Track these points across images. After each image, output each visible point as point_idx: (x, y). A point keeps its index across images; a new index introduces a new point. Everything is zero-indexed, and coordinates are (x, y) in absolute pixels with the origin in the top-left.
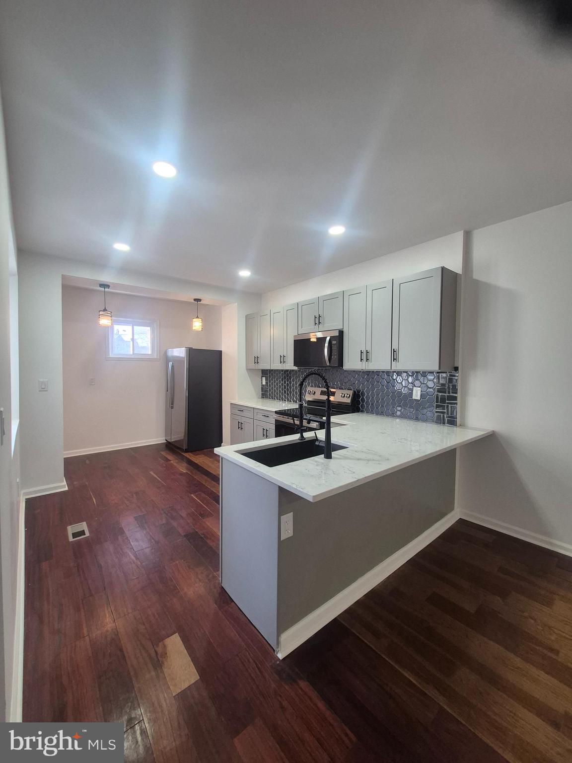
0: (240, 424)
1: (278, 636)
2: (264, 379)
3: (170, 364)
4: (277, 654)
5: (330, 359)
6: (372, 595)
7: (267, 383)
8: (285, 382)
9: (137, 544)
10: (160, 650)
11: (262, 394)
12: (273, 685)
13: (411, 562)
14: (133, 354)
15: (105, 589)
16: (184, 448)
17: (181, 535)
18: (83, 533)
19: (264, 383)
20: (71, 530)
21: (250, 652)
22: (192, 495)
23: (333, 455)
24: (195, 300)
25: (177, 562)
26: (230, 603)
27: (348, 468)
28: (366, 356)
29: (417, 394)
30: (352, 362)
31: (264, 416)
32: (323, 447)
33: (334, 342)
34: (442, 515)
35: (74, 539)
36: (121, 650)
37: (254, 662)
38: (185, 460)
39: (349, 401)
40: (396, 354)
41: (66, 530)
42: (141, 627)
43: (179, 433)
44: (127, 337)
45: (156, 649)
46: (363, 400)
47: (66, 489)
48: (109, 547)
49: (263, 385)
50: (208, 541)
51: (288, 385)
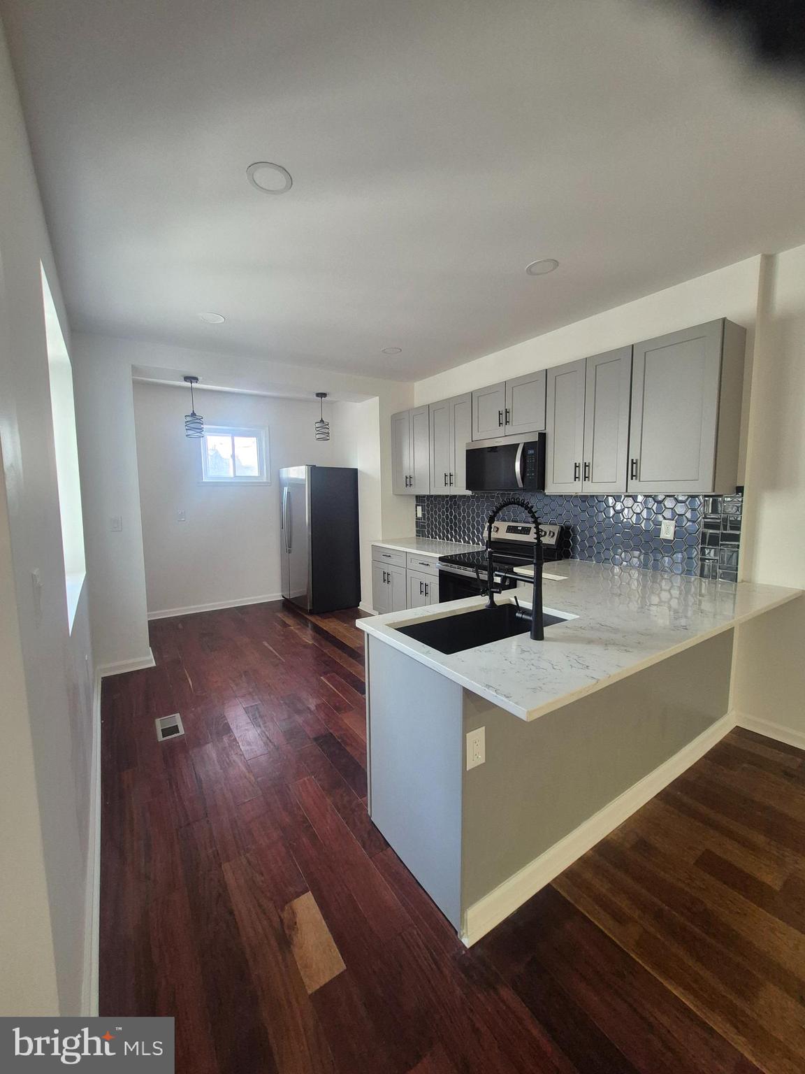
0: (386, 575)
1: (463, 911)
2: (419, 508)
3: (286, 489)
4: (461, 937)
6: (604, 848)
7: (424, 515)
8: (451, 514)
9: (248, 748)
10: (285, 915)
11: (417, 531)
12: (459, 991)
13: (664, 796)
14: (235, 476)
15: (207, 816)
16: (309, 609)
17: (309, 738)
18: (175, 729)
19: (420, 515)
20: (160, 724)
21: (419, 932)
22: (322, 678)
23: (545, 635)
24: (318, 395)
25: (306, 779)
26: (385, 848)
27: (576, 657)
28: (584, 471)
29: (667, 531)
30: (558, 483)
31: (422, 564)
32: (530, 621)
33: (531, 452)
34: (709, 721)
35: (165, 738)
36: (231, 913)
37: (427, 947)
38: (310, 625)
39: (552, 541)
40: (636, 467)
41: (153, 724)
42: (259, 878)
43: (302, 587)
44: (226, 452)
45: (280, 913)
46: (574, 540)
47: (153, 664)
48: (210, 750)
49: (418, 519)
50: (348, 749)
51: (455, 517)
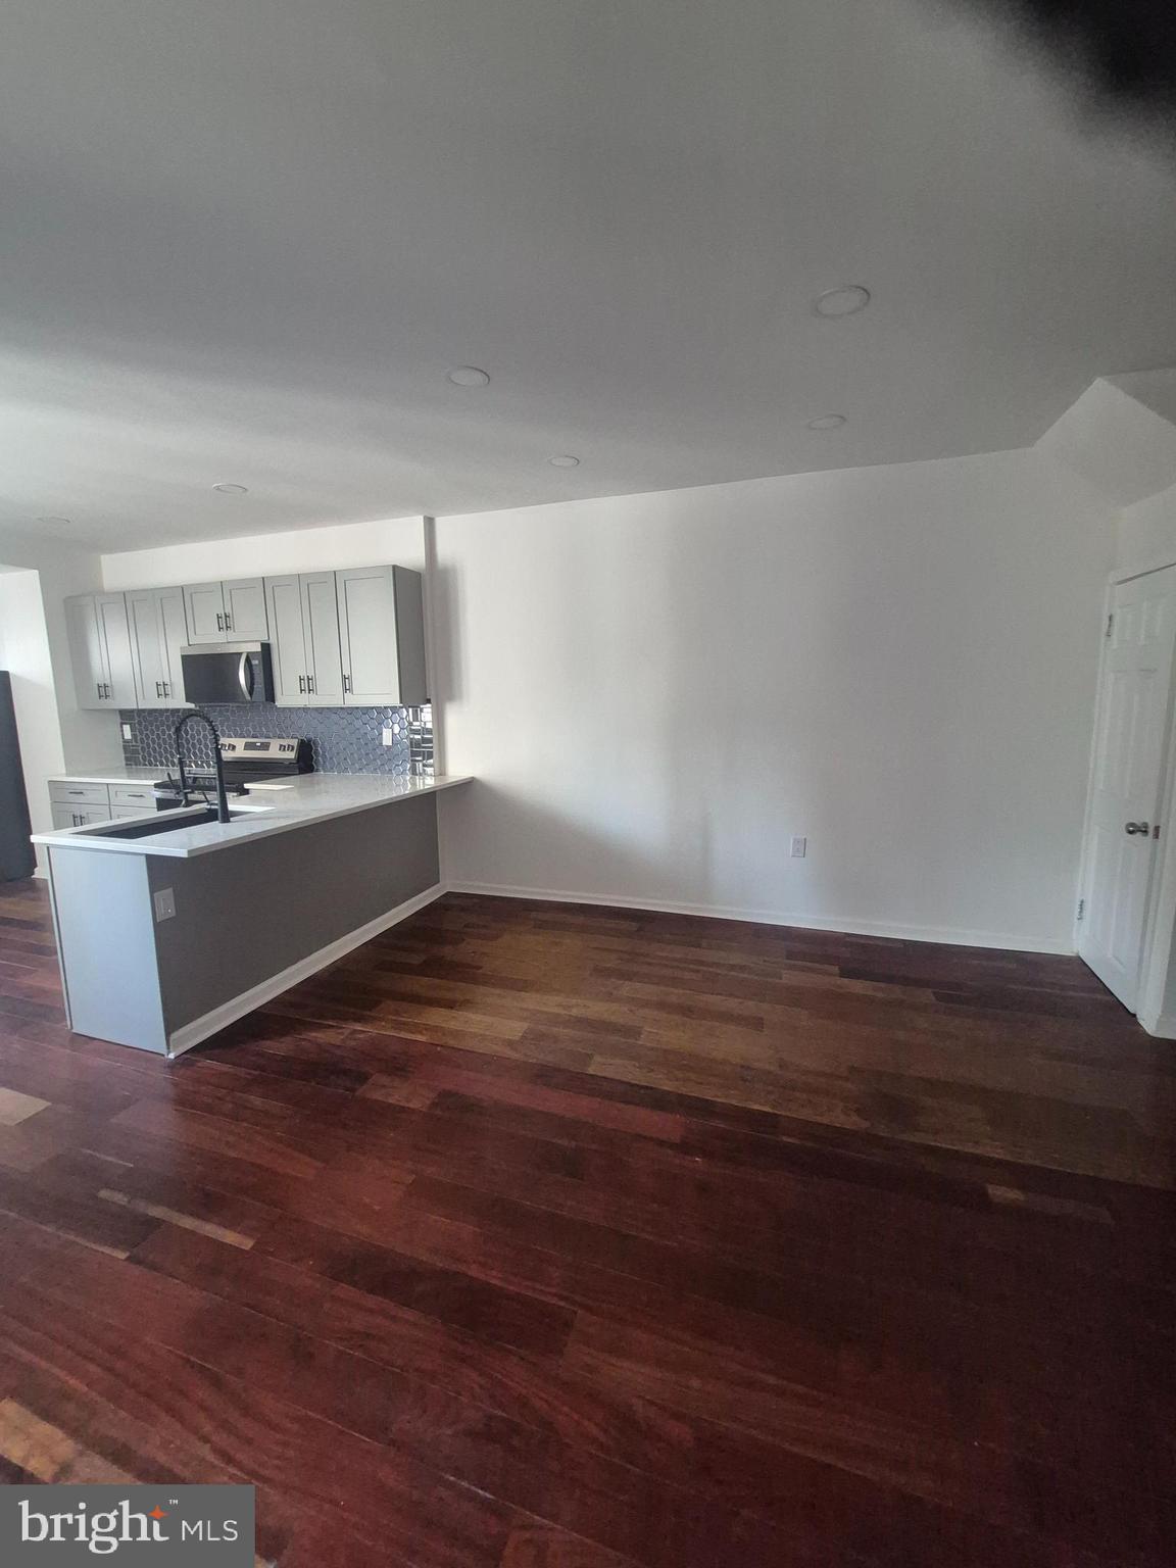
0: (77, 819)
2: (127, 728)
4: (168, 1055)
5: (251, 693)
7: (134, 736)
11: (127, 759)
19: (128, 735)
28: (308, 684)
29: (387, 738)
30: (288, 695)
31: (133, 796)
33: (255, 662)
39: (291, 755)
40: (349, 683)
46: (316, 752)
49: (125, 741)
